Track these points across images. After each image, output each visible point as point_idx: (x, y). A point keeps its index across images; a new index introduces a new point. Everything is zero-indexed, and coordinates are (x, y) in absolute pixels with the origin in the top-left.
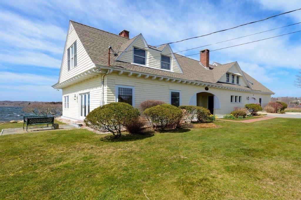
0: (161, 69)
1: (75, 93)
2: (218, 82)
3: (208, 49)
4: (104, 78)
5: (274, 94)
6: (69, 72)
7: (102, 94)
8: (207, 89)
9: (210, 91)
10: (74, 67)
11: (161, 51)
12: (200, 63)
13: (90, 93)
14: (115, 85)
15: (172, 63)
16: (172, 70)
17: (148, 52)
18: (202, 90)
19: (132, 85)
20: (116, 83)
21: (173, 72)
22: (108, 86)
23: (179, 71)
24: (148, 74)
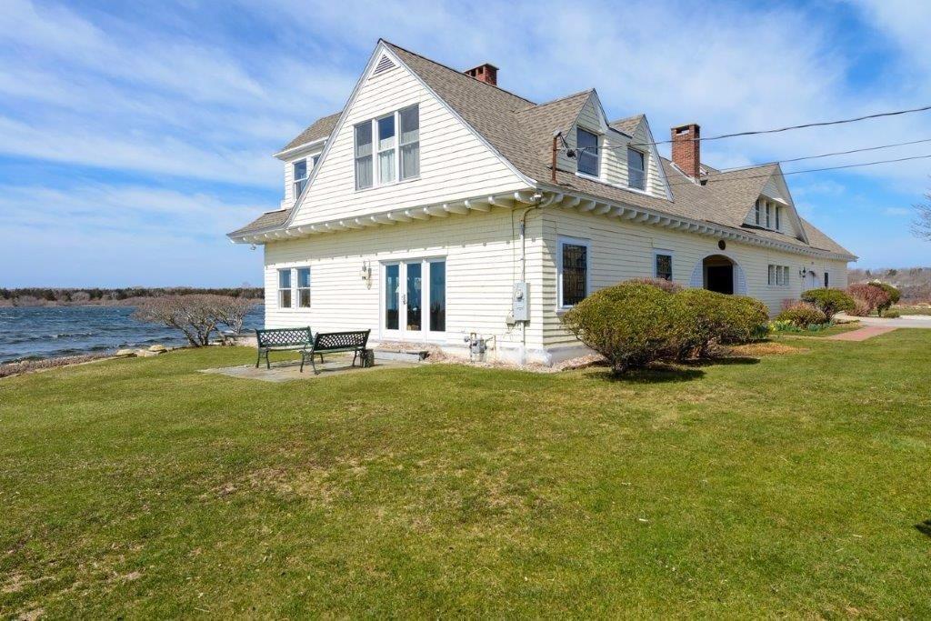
0: (630, 189)
1: (366, 258)
2: (744, 225)
3: (698, 124)
4: (528, 217)
5: (854, 259)
6: (357, 196)
7: (521, 263)
8: (722, 245)
9: (729, 252)
10: (397, 181)
11: (631, 138)
12: (672, 164)
13: (447, 258)
14: (556, 238)
15: (649, 171)
16: (648, 191)
17: (605, 141)
18: (714, 250)
19: (583, 235)
20: (560, 232)
21: (653, 196)
22: (544, 240)
23: (664, 194)
24: (623, 203)
